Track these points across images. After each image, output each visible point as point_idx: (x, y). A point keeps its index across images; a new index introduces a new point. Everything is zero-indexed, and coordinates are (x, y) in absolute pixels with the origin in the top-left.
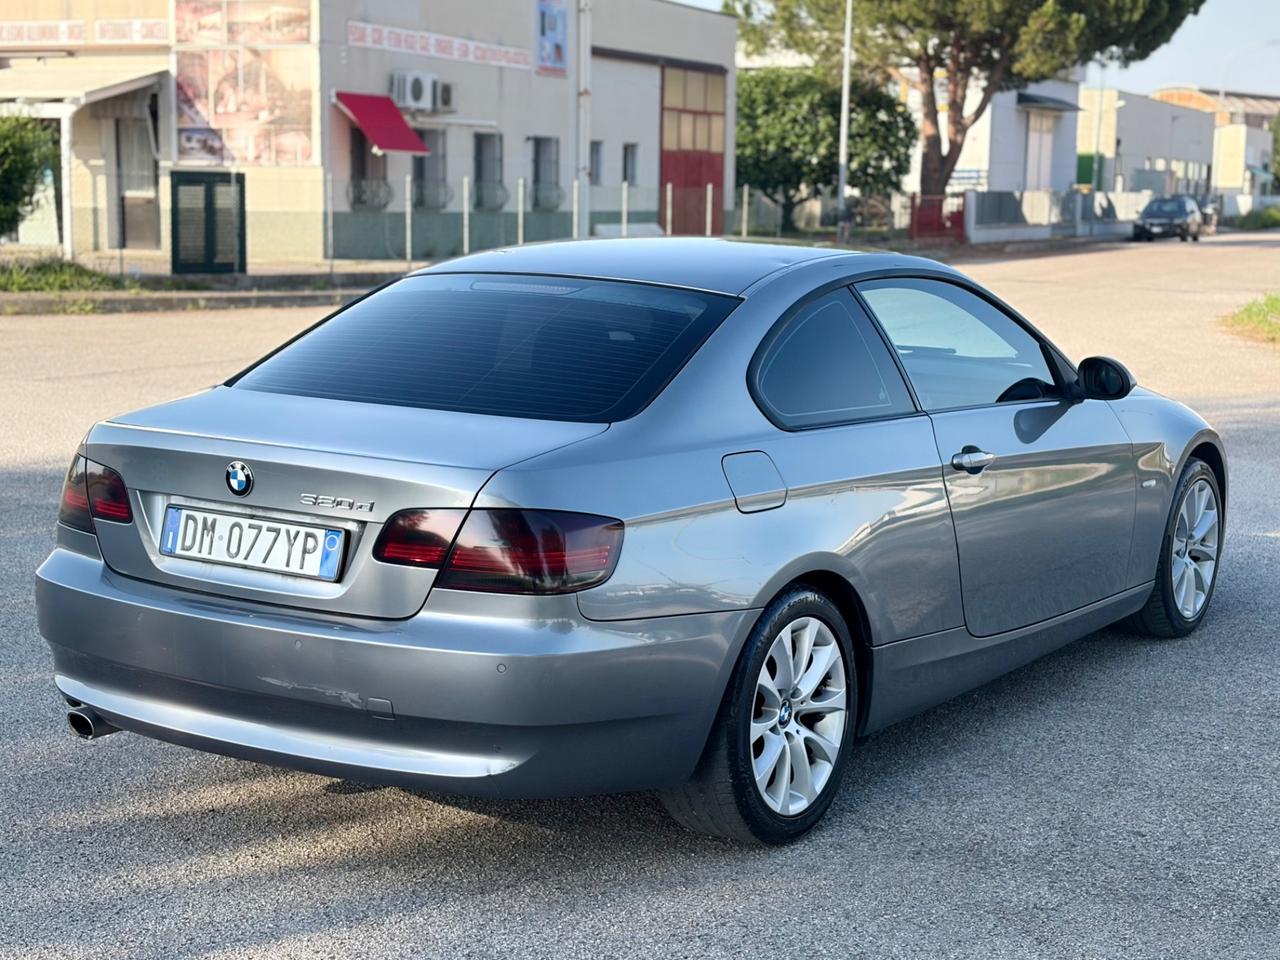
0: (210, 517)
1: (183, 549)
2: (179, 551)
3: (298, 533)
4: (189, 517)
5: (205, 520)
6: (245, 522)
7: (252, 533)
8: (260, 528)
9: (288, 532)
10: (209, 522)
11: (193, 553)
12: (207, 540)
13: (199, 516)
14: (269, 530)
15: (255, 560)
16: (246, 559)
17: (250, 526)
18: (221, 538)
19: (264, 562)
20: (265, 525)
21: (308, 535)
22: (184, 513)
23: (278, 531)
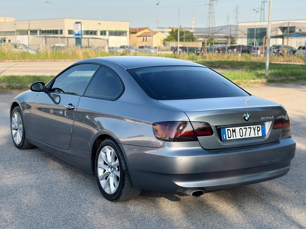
0: (234, 128)
1: (229, 138)
2: (228, 139)
3: (255, 127)
4: (228, 130)
5: (232, 129)
6: (242, 128)
7: (245, 130)
8: (246, 128)
9: (253, 127)
10: (234, 130)
11: (232, 138)
12: (234, 134)
13: (231, 129)
14: (249, 128)
15: (247, 136)
16: (245, 136)
17: (244, 128)
18: (238, 133)
19: (250, 136)
20: (247, 127)
21: (258, 127)
22: (226, 129)
23: (251, 128)
